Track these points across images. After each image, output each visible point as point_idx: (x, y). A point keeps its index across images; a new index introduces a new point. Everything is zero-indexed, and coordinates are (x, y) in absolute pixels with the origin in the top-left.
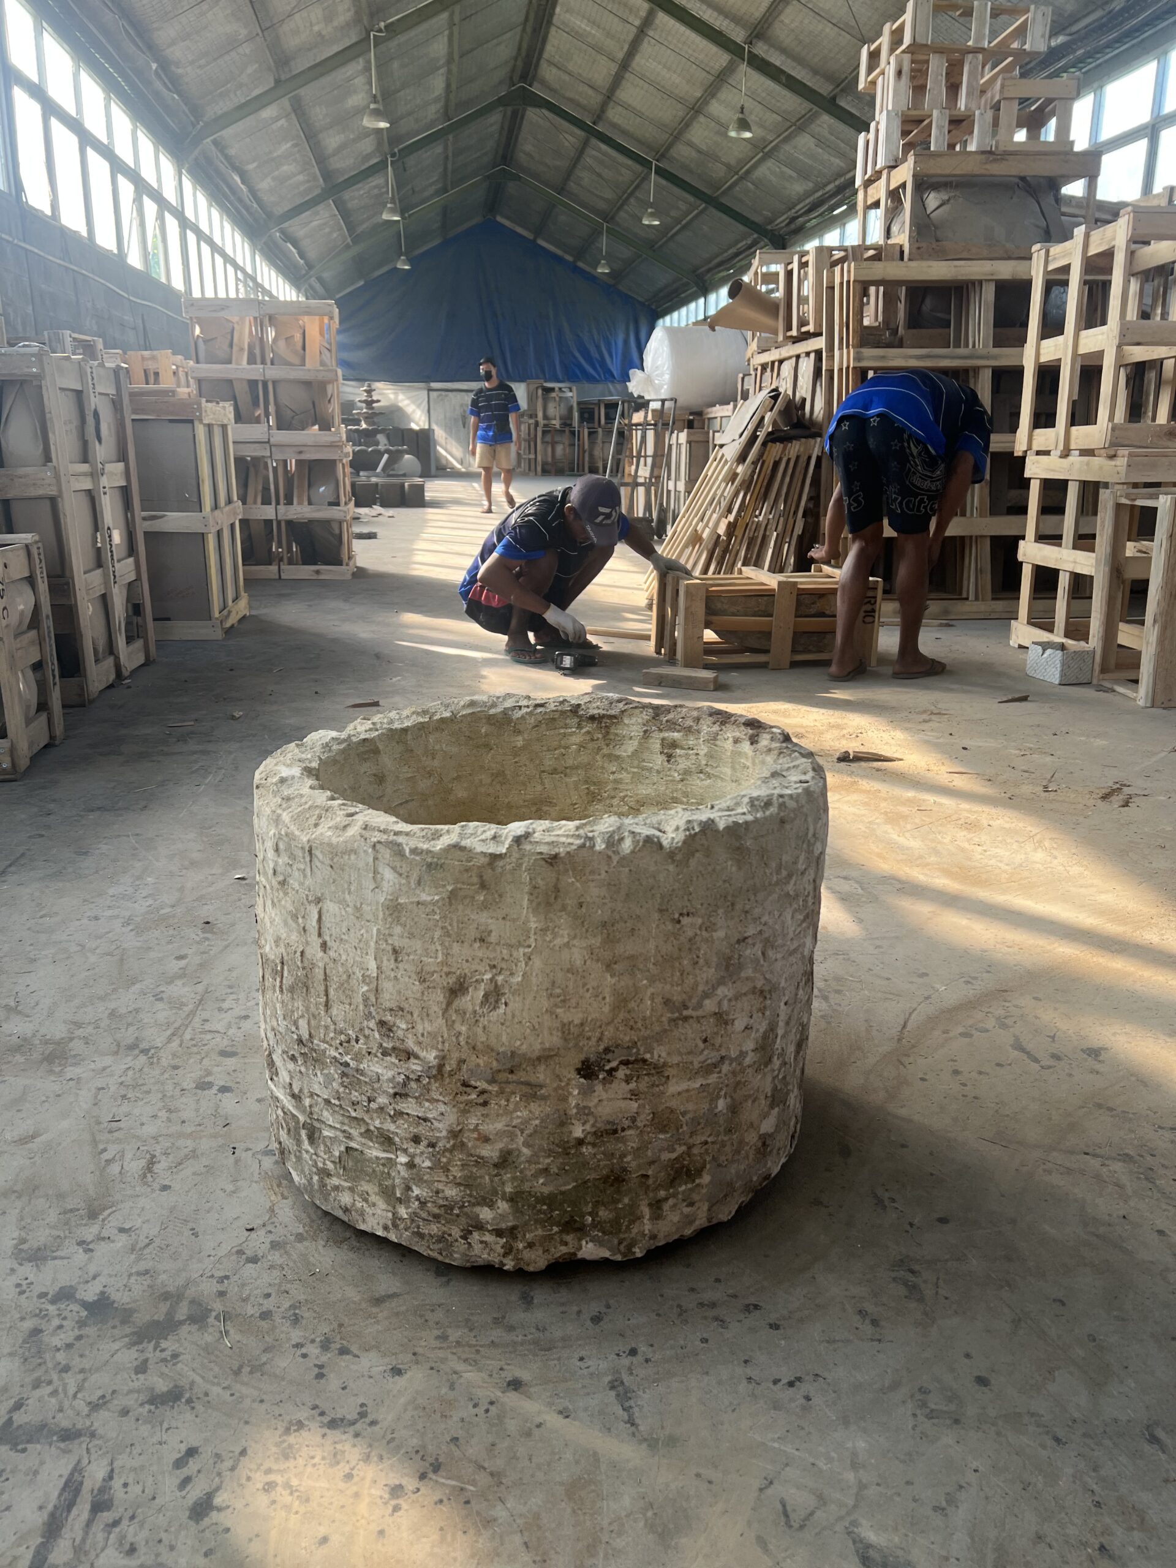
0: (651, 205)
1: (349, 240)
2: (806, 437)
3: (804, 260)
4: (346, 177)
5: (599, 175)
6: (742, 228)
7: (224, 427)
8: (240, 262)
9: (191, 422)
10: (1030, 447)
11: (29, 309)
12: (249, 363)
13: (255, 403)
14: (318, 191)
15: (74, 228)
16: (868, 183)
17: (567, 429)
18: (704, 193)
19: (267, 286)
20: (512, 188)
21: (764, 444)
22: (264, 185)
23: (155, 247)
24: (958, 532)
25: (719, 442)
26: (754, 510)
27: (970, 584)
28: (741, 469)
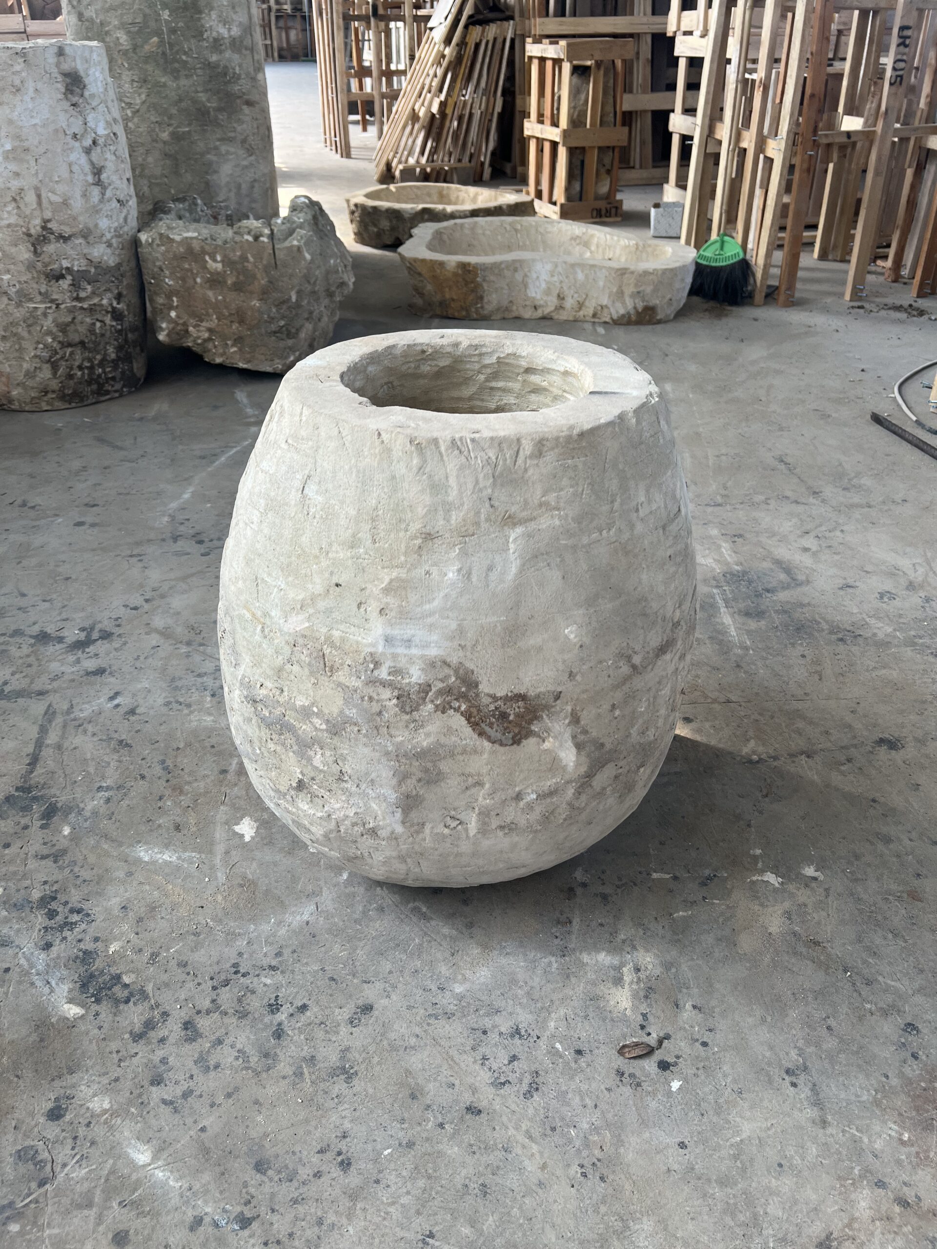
2: (501, 20)
10: (678, 29)
21: (466, 27)
24: (626, 107)
25: (430, 25)
26: (461, 90)
27: (636, 156)
28: (447, 51)
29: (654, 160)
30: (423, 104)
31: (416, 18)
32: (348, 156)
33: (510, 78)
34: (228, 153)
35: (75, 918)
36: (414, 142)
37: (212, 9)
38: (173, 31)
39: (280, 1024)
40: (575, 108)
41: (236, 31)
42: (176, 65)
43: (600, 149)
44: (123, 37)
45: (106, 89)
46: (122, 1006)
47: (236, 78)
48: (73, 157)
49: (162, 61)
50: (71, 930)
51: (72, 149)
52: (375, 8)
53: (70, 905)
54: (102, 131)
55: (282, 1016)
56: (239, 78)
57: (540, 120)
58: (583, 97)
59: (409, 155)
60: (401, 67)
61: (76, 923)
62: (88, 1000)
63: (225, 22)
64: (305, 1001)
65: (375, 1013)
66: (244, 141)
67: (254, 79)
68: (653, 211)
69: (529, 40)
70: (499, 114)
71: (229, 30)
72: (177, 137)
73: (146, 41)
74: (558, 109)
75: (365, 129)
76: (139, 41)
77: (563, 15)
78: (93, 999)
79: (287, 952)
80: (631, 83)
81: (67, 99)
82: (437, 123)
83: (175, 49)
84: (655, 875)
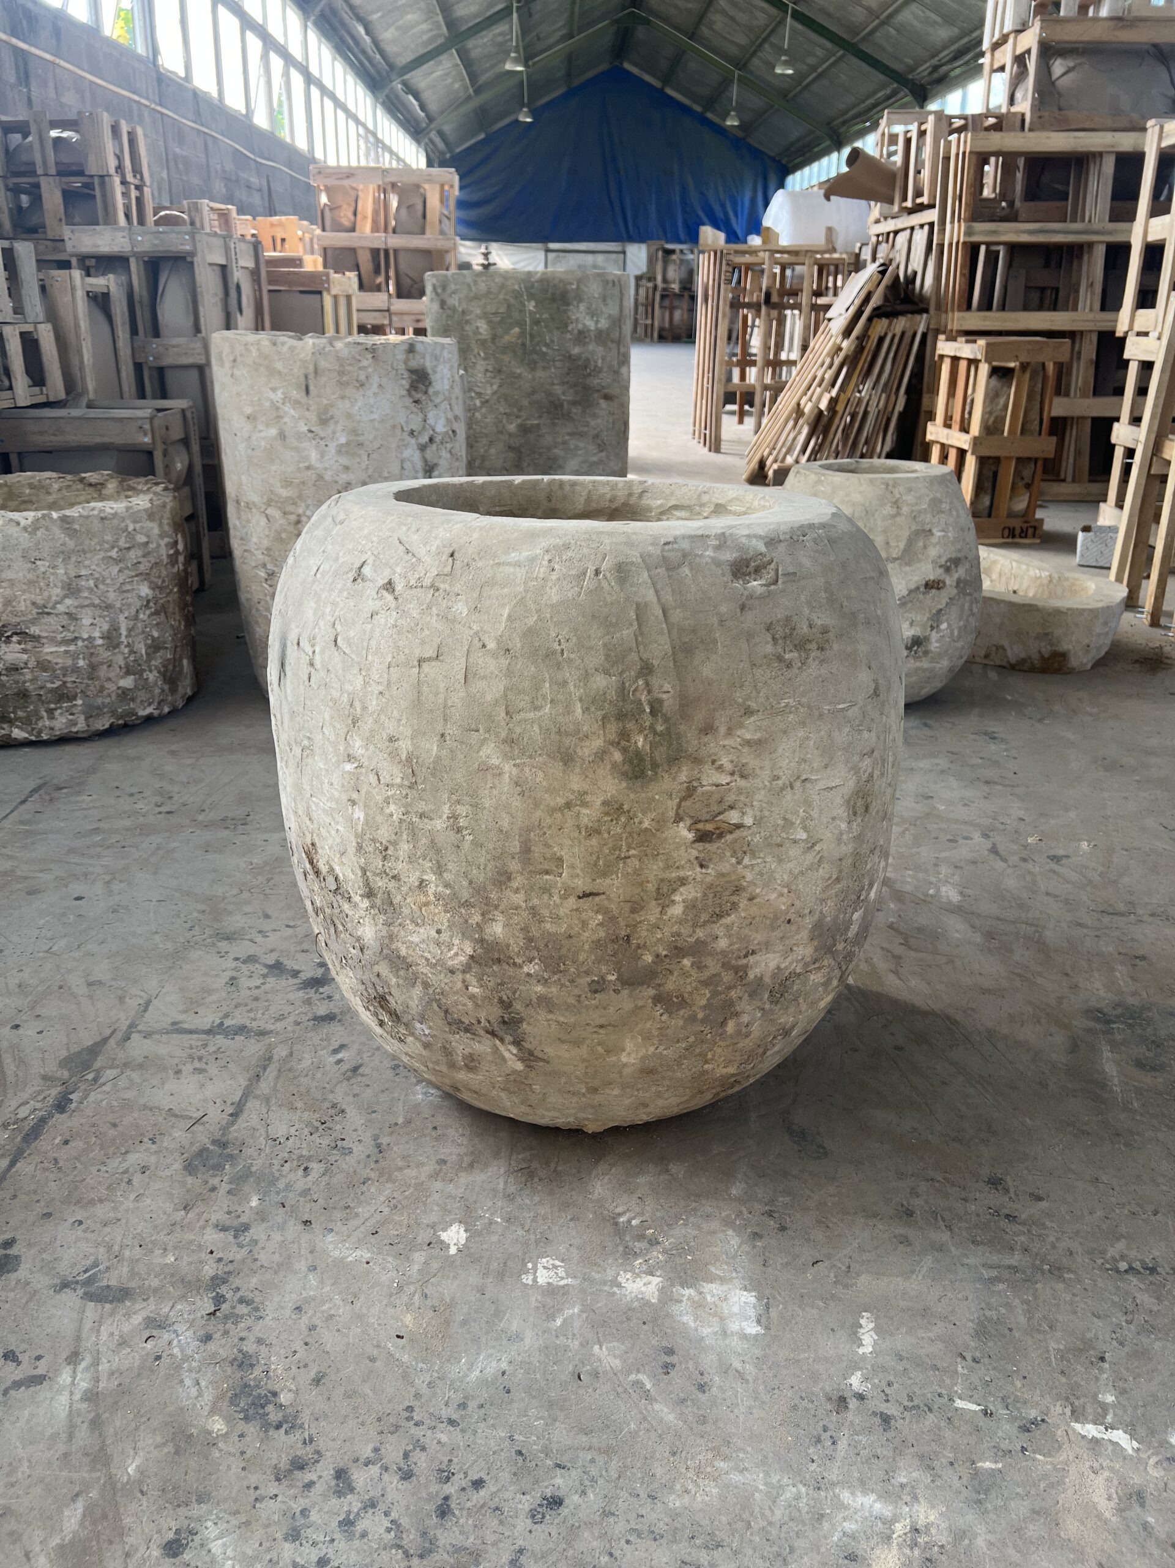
0: (785, 52)
1: (471, 91)
2: (913, 313)
3: (923, 128)
4: (471, 24)
5: (733, 19)
6: (882, 77)
7: (349, 298)
8: (362, 118)
9: (320, 293)
10: (1131, 328)
11: (165, 175)
12: (372, 231)
13: (377, 271)
14: (440, 41)
15: (205, 89)
16: (996, 46)
17: (686, 294)
18: (843, 39)
19: (387, 142)
20: (641, 32)
21: (870, 319)
22: (387, 35)
23: (280, 105)
24: (1055, 413)
25: (828, 315)
26: (857, 385)
27: (1068, 465)
28: (845, 344)
29: (1091, 473)
30: (810, 400)
31: (814, 307)
32: (717, 450)
33: (918, 374)
34: (577, 448)
35: (242, 1309)
36: (794, 439)
37: (581, 300)
38: (537, 322)
39: (446, 1498)
40: (990, 413)
41: (603, 324)
42: (535, 357)
43: (1019, 460)
44: (483, 326)
45: (452, 387)
46: (272, 1432)
47: (598, 371)
48: (407, 453)
49: (520, 352)
50: (236, 1323)
51: (406, 446)
52: (768, 295)
53: (240, 1294)
54: (441, 428)
55: (450, 1489)
56: (600, 370)
57: (947, 425)
58: (1002, 401)
59: (788, 452)
60: (793, 356)
61: (242, 1317)
62: (237, 1415)
63: (593, 313)
64: (483, 1475)
65: (564, 1511)
66: (596, 436)
67: (617, 373)
68: (1081, 536)
69: (942, 337)
70: (900, 414)
71: (597, 322)
72: (524, 430)
73: (507, 332)
74: (970, 413)
75: (741, 421)
76: (500, 331)
77: (989, 308)
78: (242, 1416)
79: (472, 1405)
80: (1068, 386)
81: (410, 395)
82: (824, 420)
83: (537, 340)
84: (959, 1404)
